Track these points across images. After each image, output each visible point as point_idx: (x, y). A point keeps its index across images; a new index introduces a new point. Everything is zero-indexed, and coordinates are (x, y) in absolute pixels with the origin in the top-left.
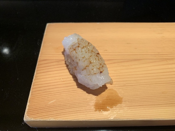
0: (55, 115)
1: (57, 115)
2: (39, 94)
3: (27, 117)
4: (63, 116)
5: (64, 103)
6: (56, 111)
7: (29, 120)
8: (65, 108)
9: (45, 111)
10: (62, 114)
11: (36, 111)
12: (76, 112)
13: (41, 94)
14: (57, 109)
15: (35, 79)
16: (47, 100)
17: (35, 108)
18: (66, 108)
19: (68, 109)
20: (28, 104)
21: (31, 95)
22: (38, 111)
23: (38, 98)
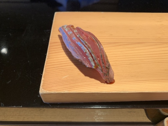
0: (69, 88)
1: (70, 88)
2: (53, 71)
3: (43, 89)
5: (76, 78)
6: (69, 85)
7: (44, 93)
8: (78, 82)
9: (59, 85)
10: (75, 87)
11: (51, 85)
12: (88, 85)
13: (54, 71)
14: (70, 83)
15: (48, 58)
16: (60, 75)
17: (49, 82)
18: (79, 82)
19: (81, 83)
20: (43, 79)
21: (45, 71)
22: (52, 85)
23: (52, 74)
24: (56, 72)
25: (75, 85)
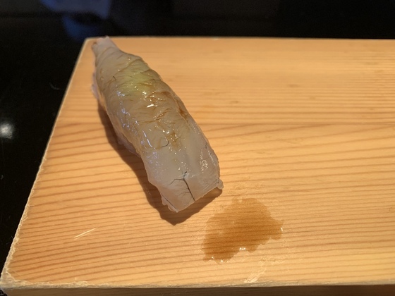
0: (90, 271)
1: (96, 270)
2: (50, 213)
3: (10, 276)
4: (114, 273)
5: (119, 238)
6: (93, 260)
7: (14, 286)
8: (120, 251)
9: (62, 261)
10: (111, 268)
11: (37, 260)
12: (150, 262)
13: (54, 213)
14: (97, 255)
15: (43, 173)
16: (71, 229)
17: (34, 251)
18: (124, 251)
19: (130, 255)
20: (16, 239)
21: (28, 215)
22: (42, 260)
23: (45, 224)
24: (59, 217)
25: (111, 262)
